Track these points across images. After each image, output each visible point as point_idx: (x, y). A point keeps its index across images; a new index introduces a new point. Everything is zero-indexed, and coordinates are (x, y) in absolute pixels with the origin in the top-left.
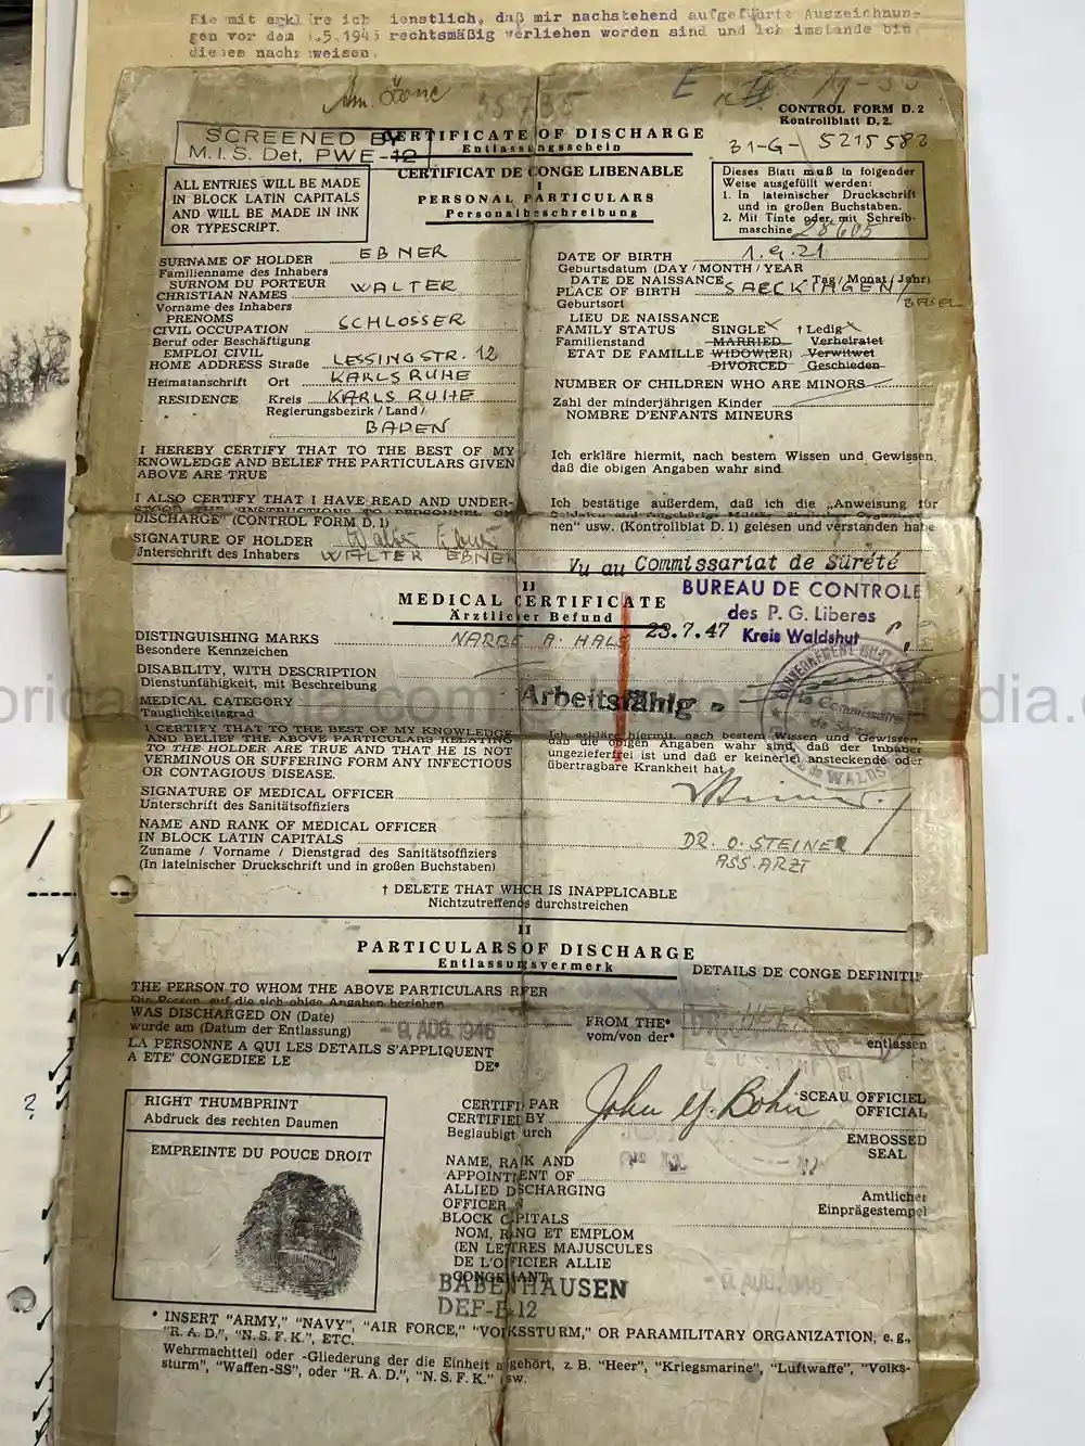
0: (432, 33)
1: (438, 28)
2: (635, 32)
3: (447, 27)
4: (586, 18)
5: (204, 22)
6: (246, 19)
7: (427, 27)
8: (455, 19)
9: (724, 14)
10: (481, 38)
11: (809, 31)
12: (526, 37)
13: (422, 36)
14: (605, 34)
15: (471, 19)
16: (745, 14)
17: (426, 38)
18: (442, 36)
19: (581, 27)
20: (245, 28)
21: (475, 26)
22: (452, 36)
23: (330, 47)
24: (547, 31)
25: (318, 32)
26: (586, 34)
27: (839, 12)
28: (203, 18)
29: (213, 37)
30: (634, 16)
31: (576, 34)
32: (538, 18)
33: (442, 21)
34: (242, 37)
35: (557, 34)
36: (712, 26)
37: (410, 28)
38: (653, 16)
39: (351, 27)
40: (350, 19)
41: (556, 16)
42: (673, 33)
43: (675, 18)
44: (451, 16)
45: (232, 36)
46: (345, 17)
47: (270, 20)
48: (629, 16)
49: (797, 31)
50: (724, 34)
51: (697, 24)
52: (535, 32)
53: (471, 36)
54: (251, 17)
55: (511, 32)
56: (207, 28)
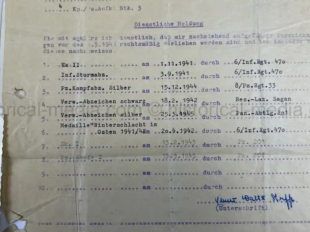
0: (136, 43)
1: (138, 41)
2: (213, 43)
3: (142, 41)
4: (195, 37)
5: (49, 40)
6: (65, 38)
7: (134, 41)
8: (145, 38)
9: (247, 35)
10: (155, 45)
11: (279, 42)
12: (172, 45)
13: (132, 44)
14: (202, 43)
15: (151, 38)
16: (255, 36)
17: (134, 45)
18: (140, 44)
19: (192, 40)
20: (65, 42)
21: (152, 41)
22: (144, 45)
23: (97, 49)
24: (179, 42)
25: (93, 43)
26: (195, 43)
27: (290, 35)
28: (49, 38)
29: (53, 46)
30: (213, 36)
31: (191, 43)
32: (176, 37)
33: (140, 39)
34: (63, 45)
35: (183, 43)
36: (243, 40)
37: (128, 41)
38: (220, 36)
39: (105, 41)
40: (105, 38)
41: (183, 36)
42: (228, 43)
43: (228, 37)
44: (143, 37)
45: (59, 45)
46: (103, 37)
47: (74, 39)
48: (211, 36)
49: (274, 42)
50: (247, 43)
51: (237, 39)
52: (175, 43)
53: (151, 44)
54: (67, 38)
55: (166, 43)
56: (50, 42)
